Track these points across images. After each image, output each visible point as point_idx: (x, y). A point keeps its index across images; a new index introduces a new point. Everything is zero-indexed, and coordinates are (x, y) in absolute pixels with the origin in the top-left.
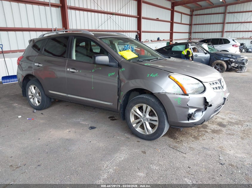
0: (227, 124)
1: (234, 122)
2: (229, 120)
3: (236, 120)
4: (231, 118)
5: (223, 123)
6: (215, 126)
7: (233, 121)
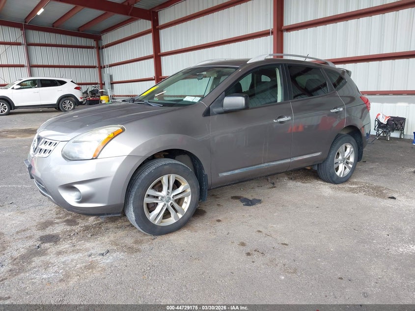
0: (42, 246)
1: (35, 259)
2: (48, 258)
3: (34, 268)
4: (47, 266)
5: (51, 244)
6: (58, 231)
7: (37, 261)
